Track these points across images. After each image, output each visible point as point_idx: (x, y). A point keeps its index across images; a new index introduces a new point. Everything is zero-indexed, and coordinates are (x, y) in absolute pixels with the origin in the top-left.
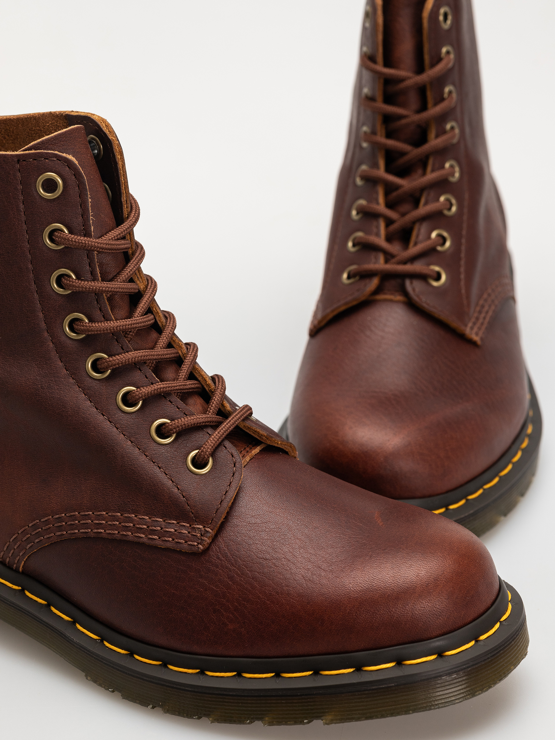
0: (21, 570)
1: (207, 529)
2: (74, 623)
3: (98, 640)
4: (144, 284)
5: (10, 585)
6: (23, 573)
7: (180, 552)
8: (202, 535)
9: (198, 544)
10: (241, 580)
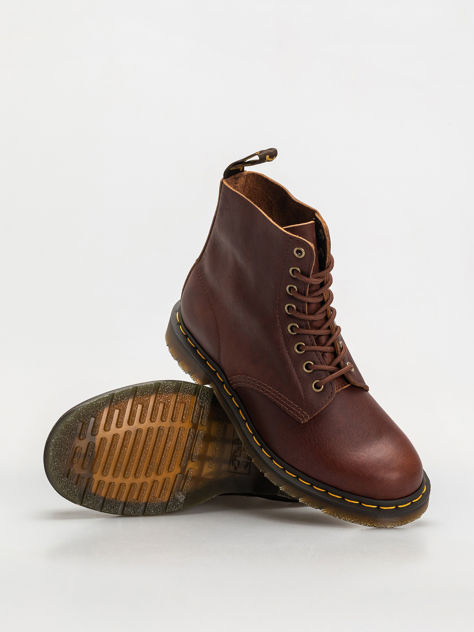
0: (234, 389)
1: (308, 415)
2: (246, 421)
3: (252, 434)
4: (327, 297)
5: (228, 392)
6: (234, 390)
7: (294, 419)
8: (305, 417)
9: (302, 420)
10: (312, 442)
